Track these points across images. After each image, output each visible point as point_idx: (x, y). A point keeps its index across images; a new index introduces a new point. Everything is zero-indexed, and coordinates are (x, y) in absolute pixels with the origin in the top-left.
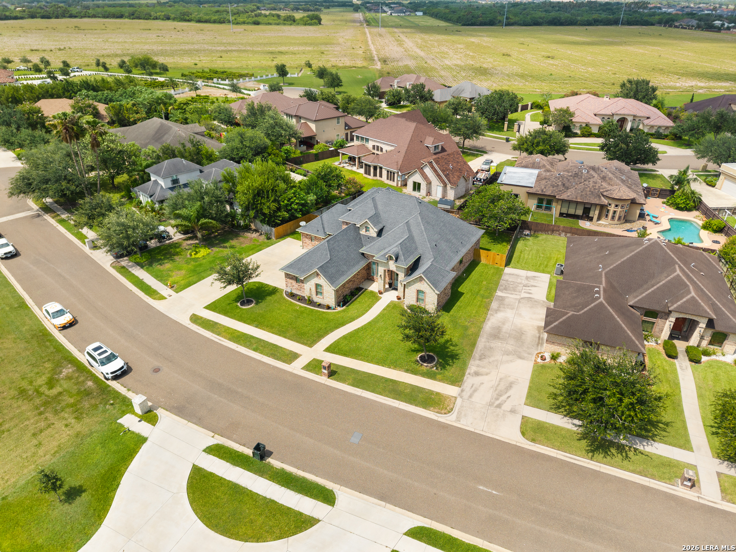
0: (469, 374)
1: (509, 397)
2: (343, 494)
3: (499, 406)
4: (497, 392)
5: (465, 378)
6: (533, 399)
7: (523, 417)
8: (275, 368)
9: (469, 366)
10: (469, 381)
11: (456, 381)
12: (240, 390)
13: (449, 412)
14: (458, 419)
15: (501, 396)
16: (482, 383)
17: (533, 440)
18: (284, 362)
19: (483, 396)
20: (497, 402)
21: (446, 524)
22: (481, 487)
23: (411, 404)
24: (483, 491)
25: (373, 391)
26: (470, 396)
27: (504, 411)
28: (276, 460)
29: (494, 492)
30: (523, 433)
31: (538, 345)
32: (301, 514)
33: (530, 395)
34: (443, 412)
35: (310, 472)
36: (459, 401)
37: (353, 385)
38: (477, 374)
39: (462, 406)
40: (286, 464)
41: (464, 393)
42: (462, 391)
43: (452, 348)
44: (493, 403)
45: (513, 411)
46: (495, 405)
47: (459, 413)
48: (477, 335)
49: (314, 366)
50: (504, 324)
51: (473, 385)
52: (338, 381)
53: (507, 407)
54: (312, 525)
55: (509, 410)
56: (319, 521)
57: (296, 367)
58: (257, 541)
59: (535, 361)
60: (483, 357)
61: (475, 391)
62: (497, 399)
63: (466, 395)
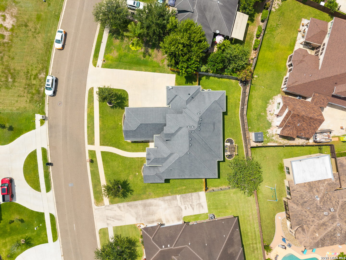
0: (118, 205)
1: (114, 221)
2: (52, 192)
3: (108, 219)
4: (114, 217)
5: (115, 204)
6: (116, 229)
7: (107, 228)
8: (84, 141)
9: (122, 203)
10: (115, 206)
11: (112, 202)
12: (68, 138)
13: (97, 206)
14: (96, 209)
15: (113, 218)
16: (115, 211)
17: (99, 233)
18: (88, 142)
19: (110, 213)
20: (109, 218)
21: (59, 221)
22: (74, 225)
23: (94, 193)
24: (74, 226)
25: (92, 179)
26: (107, 209)
27: (107, 221)
28: (52, 168)
29: (75, 229)
30: (100, 230)
31: (148, 222)
32: (40, 187)
33: (117, 227)
34: (96, 204)
35: (53, 180)
36: (104, 207)
37: (91, 171)
38: (119, 207)
39: (102, 208)
40: (52, 172)
41: (108, 207)
42: (108, 206)
43: (129, 193)
44: (108, 217)
45: (108, 224)
46: (108, 218)
47: (99, 209)
48: (142, 199)
49: (92, 153)
50: (155, 206)
51: (113, 208)
52: (90, 165)
53: (109, 222)
54: (39, 191)
55: (108, 223)
56: (41, 192)
57: (88, 147)
58: (27, 182)
59: (137, 224)
60: (130, 206)
61: (111, 210)
62: (111, 218)
63: (107, 208)
